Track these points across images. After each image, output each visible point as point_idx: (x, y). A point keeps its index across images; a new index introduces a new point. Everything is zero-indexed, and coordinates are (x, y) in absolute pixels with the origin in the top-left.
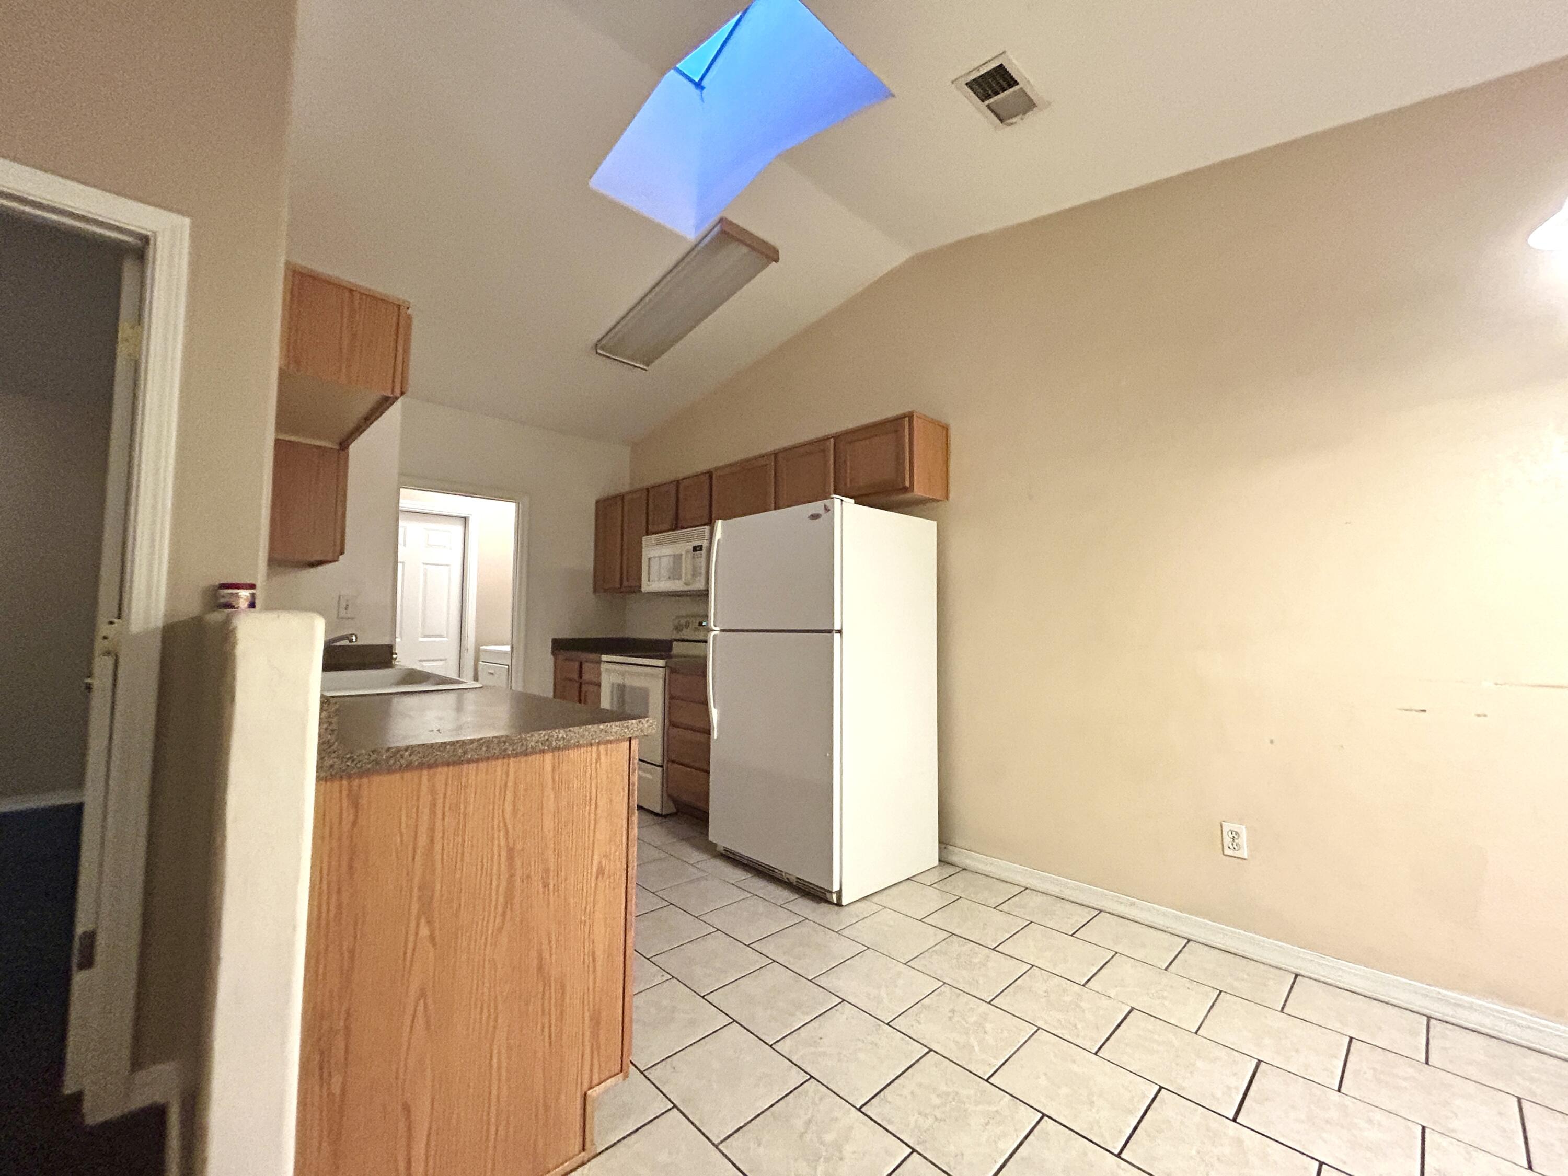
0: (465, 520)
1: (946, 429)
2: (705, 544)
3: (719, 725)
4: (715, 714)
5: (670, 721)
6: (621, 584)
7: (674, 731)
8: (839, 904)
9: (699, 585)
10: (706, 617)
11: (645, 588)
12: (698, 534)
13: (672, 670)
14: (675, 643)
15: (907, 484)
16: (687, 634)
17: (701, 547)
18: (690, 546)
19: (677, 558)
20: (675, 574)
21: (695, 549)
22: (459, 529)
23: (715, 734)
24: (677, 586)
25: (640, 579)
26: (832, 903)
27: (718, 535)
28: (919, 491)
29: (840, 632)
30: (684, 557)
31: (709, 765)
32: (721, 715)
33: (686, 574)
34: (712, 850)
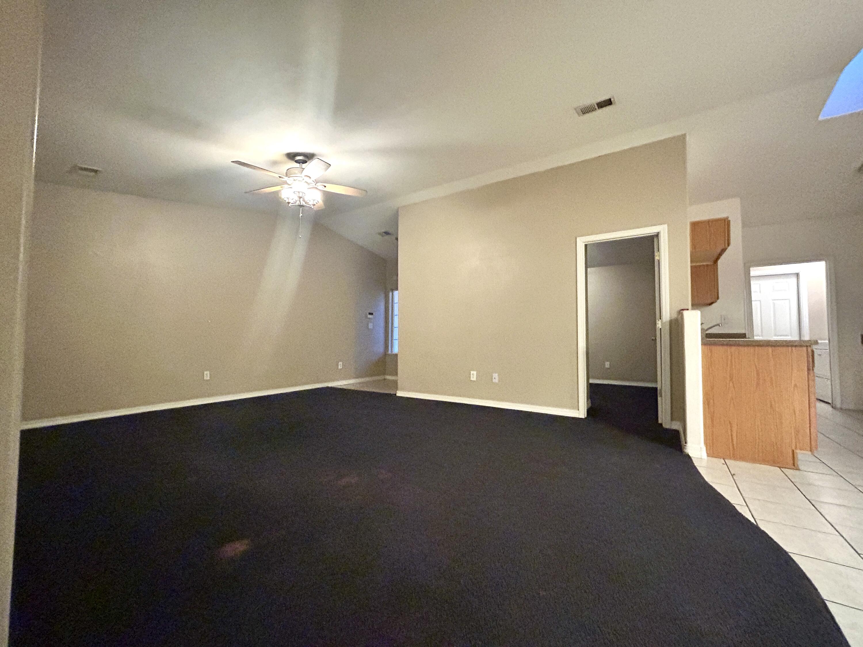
0: (797, 275)
22: (794, 280)
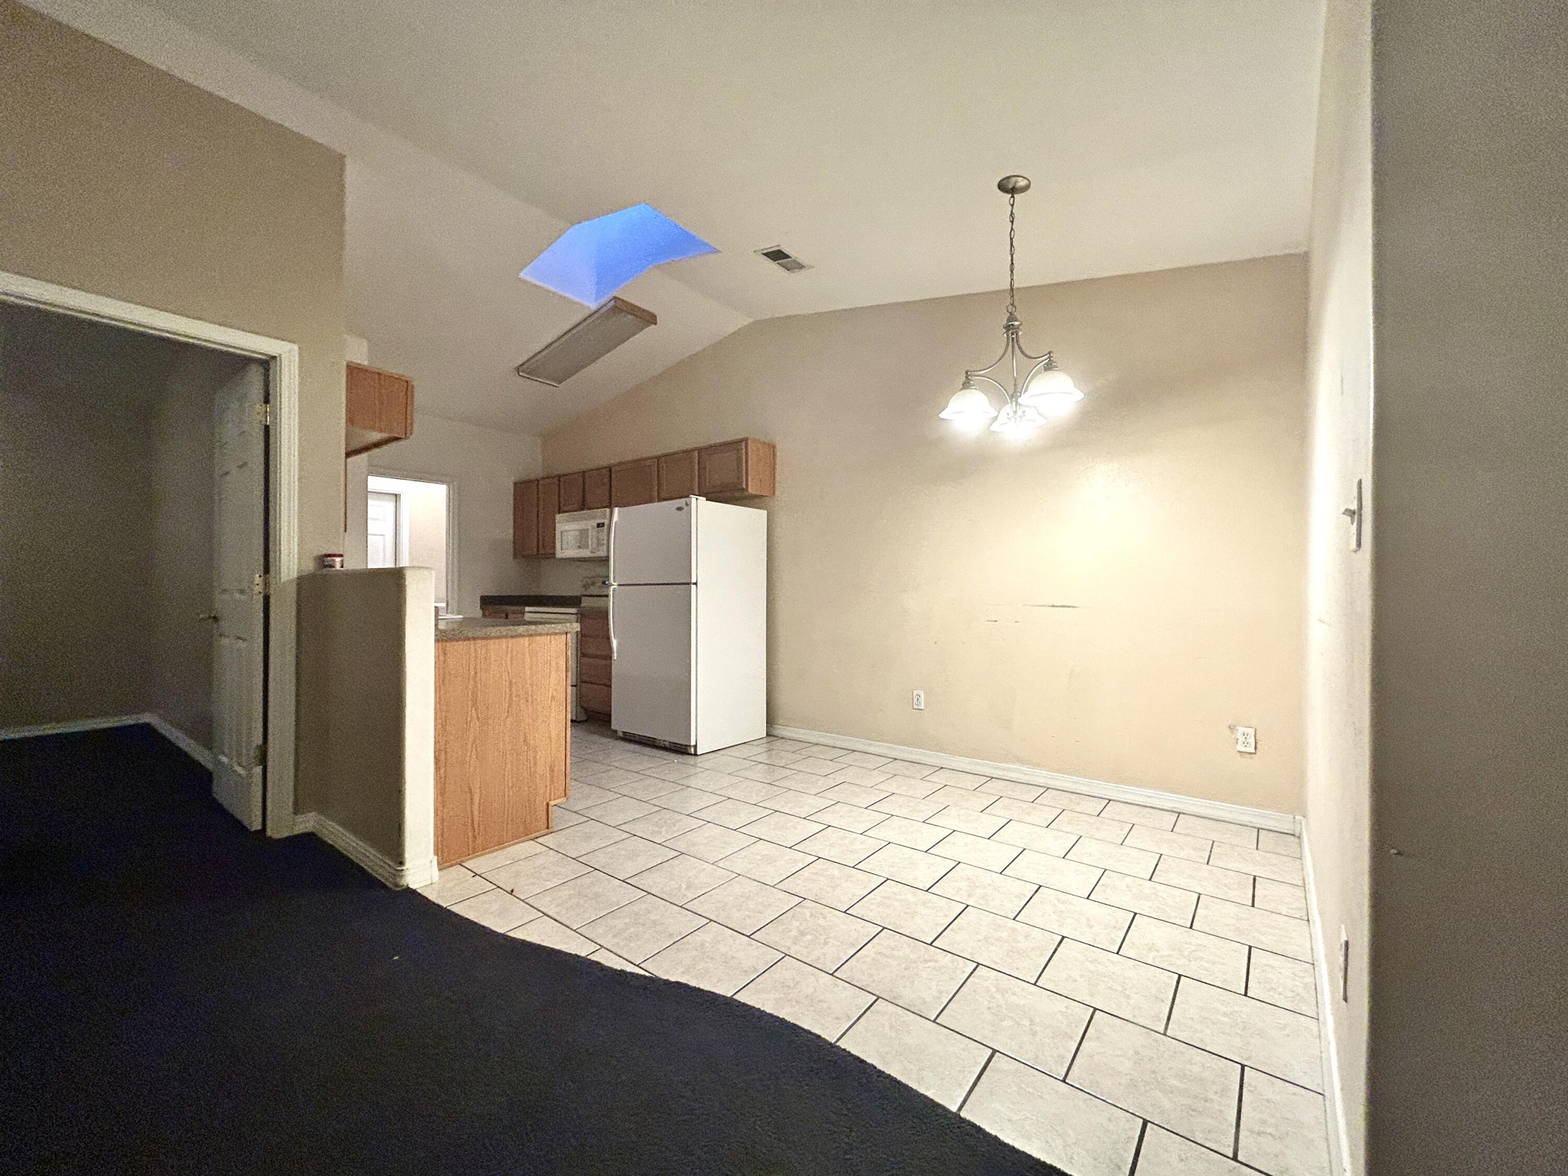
0: (396, 496)
1: (774, 447)
2: (606, 522)
3: (618, 649)
4: (614, 643)
5: (582, 653)
6: (538, 551)
7: (585, 660)
8: (696, 754)
9: (602, 553)
10: (608, 577)
11: (559, 554)
12: (600, 515)
13: (582, 617)
14: (583, 599)
15: (744, 486)
16: (594, 590)
17: (603, 524)
18: (594, 523)
19: (583, 533)
20: (582, 542)
21: (599, 525)
22: (391, 505)
23: (615, 656)
24: (586, 553)
25: (554, 547)
26: (692, 755)
27: (616, 518)
28: (751, 490)
29: (696, 584)
30: (590, 531)
31: (610, 680)
32: (619, 644)
33: (592, 544)
34: (614, 735)
